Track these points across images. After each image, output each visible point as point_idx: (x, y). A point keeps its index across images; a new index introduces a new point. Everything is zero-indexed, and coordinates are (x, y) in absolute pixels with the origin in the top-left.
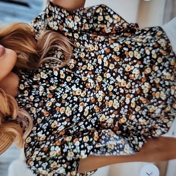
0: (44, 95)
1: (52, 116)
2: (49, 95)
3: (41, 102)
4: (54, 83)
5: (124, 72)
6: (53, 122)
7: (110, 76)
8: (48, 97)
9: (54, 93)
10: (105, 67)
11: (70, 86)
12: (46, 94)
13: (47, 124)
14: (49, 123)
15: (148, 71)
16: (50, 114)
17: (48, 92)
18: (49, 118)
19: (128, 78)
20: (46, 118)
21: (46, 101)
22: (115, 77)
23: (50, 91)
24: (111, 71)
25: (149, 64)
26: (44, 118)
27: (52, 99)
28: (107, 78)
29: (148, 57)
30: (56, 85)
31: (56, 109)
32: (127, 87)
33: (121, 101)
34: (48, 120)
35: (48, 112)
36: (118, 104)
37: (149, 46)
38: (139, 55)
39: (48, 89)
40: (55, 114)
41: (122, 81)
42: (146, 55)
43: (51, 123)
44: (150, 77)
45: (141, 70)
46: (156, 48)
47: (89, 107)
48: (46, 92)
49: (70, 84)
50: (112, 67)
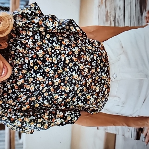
0: (17, 75)
1: (20, 90)
2: (21, 76)
3: (14, 80)
4: (26, 69)
5: (79, 69)
6: (20, 94)
7: (69, 70)
8: (19, 77)
9: (24, 76)
10: (66, 64)
11: (36, 74)
12: (19, 75)
13: (16, 95)
14: (17, 95)
15: (93, 71)
16: (19, 88)
17: (20, 74)
18: (18, 91)
19: (81, 73)
20: (16, 90)
21: (18, 80)
22: (72, 72)
23: (22, 73)
24: (70, 67)
25: (95, 66)
26: (15, 91)
27: (22, 79)
28: (67, 71)
29: (95, 62)
30: (26, 70)
31: (24, 85)
32: (78, 80)
33: (71, 88)
34: (17, 92)
35: (18, 87)
36: (69, 90)
37: (96, 54)
38: (90, 59)
39: (20, 72)
40: (22, 89)
41: (76, 75)
42: (94, 60)
43: (18, 95)
44: (93, 75)
45: (90, 69)
46: (100, 56)
47: (47, 87)
48: (19, 74)
49: (36, 72)
50: (71, 65)
